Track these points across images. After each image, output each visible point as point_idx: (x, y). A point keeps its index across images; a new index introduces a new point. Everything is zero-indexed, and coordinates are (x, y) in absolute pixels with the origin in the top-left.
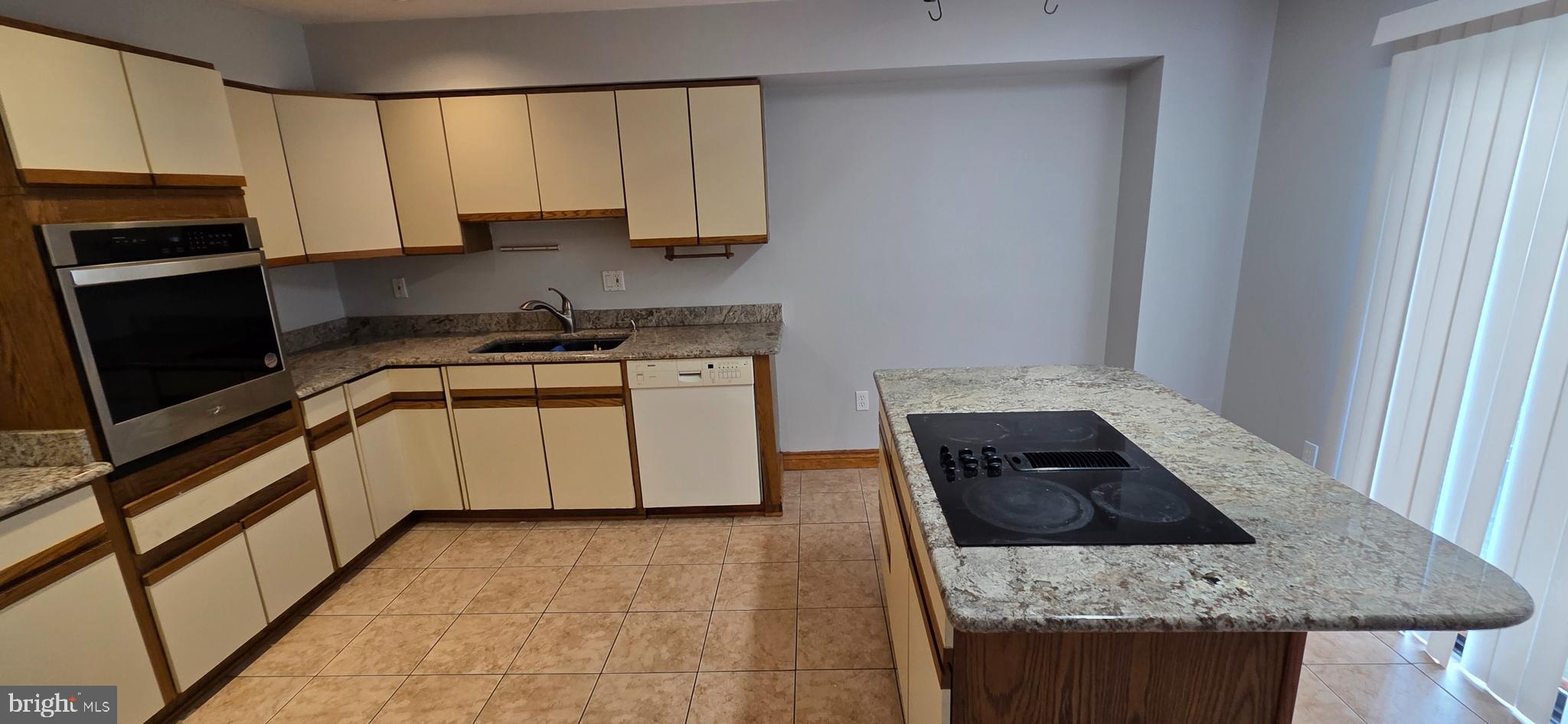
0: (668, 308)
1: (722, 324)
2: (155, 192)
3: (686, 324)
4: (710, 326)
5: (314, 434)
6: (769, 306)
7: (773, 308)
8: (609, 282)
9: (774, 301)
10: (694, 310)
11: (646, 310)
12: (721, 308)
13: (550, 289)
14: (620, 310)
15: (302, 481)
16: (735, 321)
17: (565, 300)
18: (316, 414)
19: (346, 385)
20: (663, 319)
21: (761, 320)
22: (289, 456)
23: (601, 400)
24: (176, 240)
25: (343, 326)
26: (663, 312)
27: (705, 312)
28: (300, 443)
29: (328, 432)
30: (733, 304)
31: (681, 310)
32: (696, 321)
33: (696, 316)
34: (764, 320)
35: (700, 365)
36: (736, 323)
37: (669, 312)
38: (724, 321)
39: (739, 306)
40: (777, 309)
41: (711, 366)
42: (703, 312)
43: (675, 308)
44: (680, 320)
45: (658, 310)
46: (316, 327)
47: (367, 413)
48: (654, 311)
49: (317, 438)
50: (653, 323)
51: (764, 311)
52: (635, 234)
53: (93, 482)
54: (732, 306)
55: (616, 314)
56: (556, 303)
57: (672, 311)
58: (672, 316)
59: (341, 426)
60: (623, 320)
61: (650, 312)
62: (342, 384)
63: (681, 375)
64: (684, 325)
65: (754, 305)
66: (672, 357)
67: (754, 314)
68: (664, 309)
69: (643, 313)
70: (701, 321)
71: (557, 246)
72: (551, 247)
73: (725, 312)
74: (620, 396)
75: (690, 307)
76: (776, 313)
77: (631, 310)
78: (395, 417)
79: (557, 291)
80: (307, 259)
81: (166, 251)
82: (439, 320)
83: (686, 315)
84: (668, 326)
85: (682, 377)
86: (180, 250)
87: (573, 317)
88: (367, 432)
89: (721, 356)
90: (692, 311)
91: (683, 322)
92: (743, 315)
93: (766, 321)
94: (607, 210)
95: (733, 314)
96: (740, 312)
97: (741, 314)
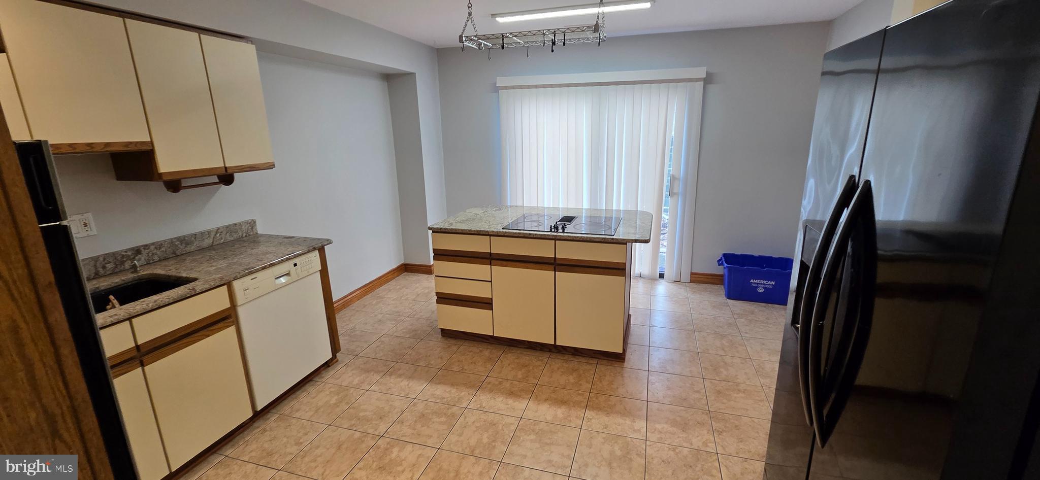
0: (158, 242)
1: (212, 246)
4: (202, 250)
6: (246, 223)
7: (249, 223)
8: (76, 228)
9: (249, 218)
10: (185, 240)
12: (209, 232)
14: (98, 257)
16: (222, 241)
20: (153, 254)
21: (242, 235)
26: (152, 247)
27: (195, 238)
30: (219, 227)
31: (171, 242)
32: (189, 249)
33: (187, 244)
34: (244, 235)
35: (288, 266)
36: (223, 243)
37: (159, 245)
38: (213, 243)
39: (223, 227)
40: (252, 224)
41: (295, 265)
42: (193, 239)
43: (165, 241)
44: (172, 251)
45: (146, 246)
48: (142, 248)
51: (243, 227)
54: (218, 229)
55: (93, 263)
57: (162, 245)
58: (163, 249)
60: (104, 267)
61: (137, 251)
63: (278, 278)
64: (177, 256)
65: (235, 224)
67: (236, 232)
68: (153, 244)
69: (129, 253)
70: (192, 248)
73: (212, 235)
75: (179, 237)
76: (253, 228)
77: (114, 254)
83: (177, 246)
89: (303, 254)
91: (174, 253)
93: (246, 236)
94: (131, 143)
95: (220, 235)
96: (225, 232)
97: (226, 233)
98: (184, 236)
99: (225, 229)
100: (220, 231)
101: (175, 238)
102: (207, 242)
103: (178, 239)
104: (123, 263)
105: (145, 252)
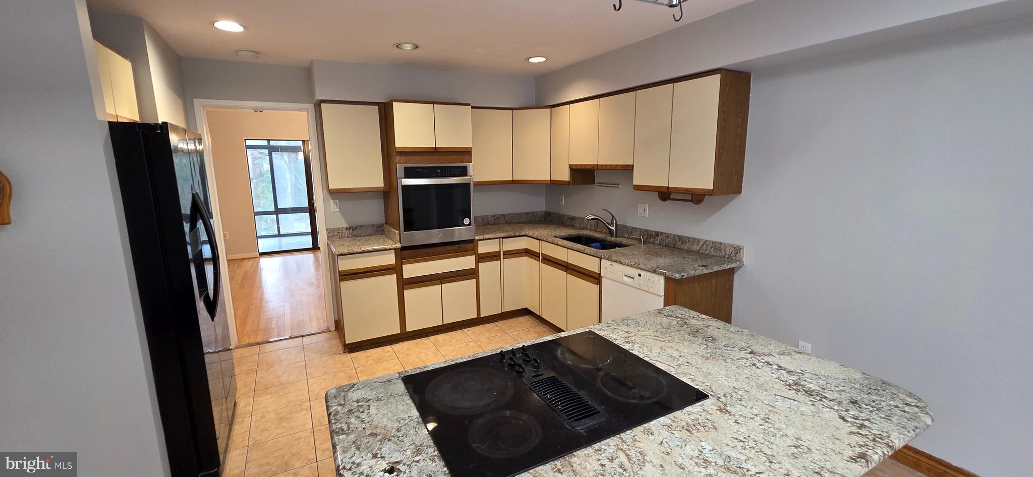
1: (698, 252)
2: (437, 154)
3: (676, 247)
4: (689, 252)
5: (480, 256)
6: (732, 246)
7: (735, 248)
8: (640, 210)
9: (737, 242)
11: (655, 232)
12: (699, 240)
13: (604, 209)
14: (642, 229)
15: (471, 274)
16: (707, 252)
17: (613, 217)
18: (483, 248)
19: (501, 239)
20: (663, 240)
21: (725, 256)
22: (466, 262)
23: (589, 278)
24: (439, 171)
25: (541, 215)
26: (664, 236)
27: (689, 241)
28: (472, 259)
29: (488, 257)
30: (707, 239)
31: (675, 236)
32: (682, 247)
33: (683, 242)
34: (727, 256)
35: (634, 272)
36: (707, 254)
37: (668, 236)
38: (699, 250)
39: (710, 241)
40: (738, 250)
41: (640, 275)
42: (687, 240)
43: (671, 234)
44: (673, 243)
46: (528, 213)
47: (509, 254)
48: (659, 234)
49: (483, 258)
50: (658, 242)
51: (728, 249)
52: (636, 182)
53: (395, 249)
54: (706, 241)
55: (640, 231)
56: (607, 218)
57: (669, 236)
58: (669, 239)
59: (496, 256)
61: (657, 234)
62: (499, 238)
63: (626, 276)
65: (721, 243)
66: (620, 263)
67: (720, 250)
68: (665, 233)
69: (653, 234)
70: (685, 247)
71: (618, 185)
72: (615, 185)
73: (701, 244)
74: (596, 279)
76: (737, 253)
77: (648, 231)
78: (525, 260)
79: (609, 212)
80: (513, 182)
81: (434, 175)
82: (572, 219)
83: (677, 241)
84: (666, 246)
85: (626, 277)
86: (439, 175)
87: (616, 228)
88: (509, 262)
89: (644, 270)
90: (681, 238)
91: (674, 245)
92: (713, 249)
93: (728, 258)
94: (624, 165)
95: (706, 246)
96: (710, 246)
97: (711, 248)
98: (682, 236)
99: (711, 243)
100: (707, 243)
101: (677, 235)
102: (695, 248)
103: (679, 236)
104: (650, 238)
105: (660, 237)
